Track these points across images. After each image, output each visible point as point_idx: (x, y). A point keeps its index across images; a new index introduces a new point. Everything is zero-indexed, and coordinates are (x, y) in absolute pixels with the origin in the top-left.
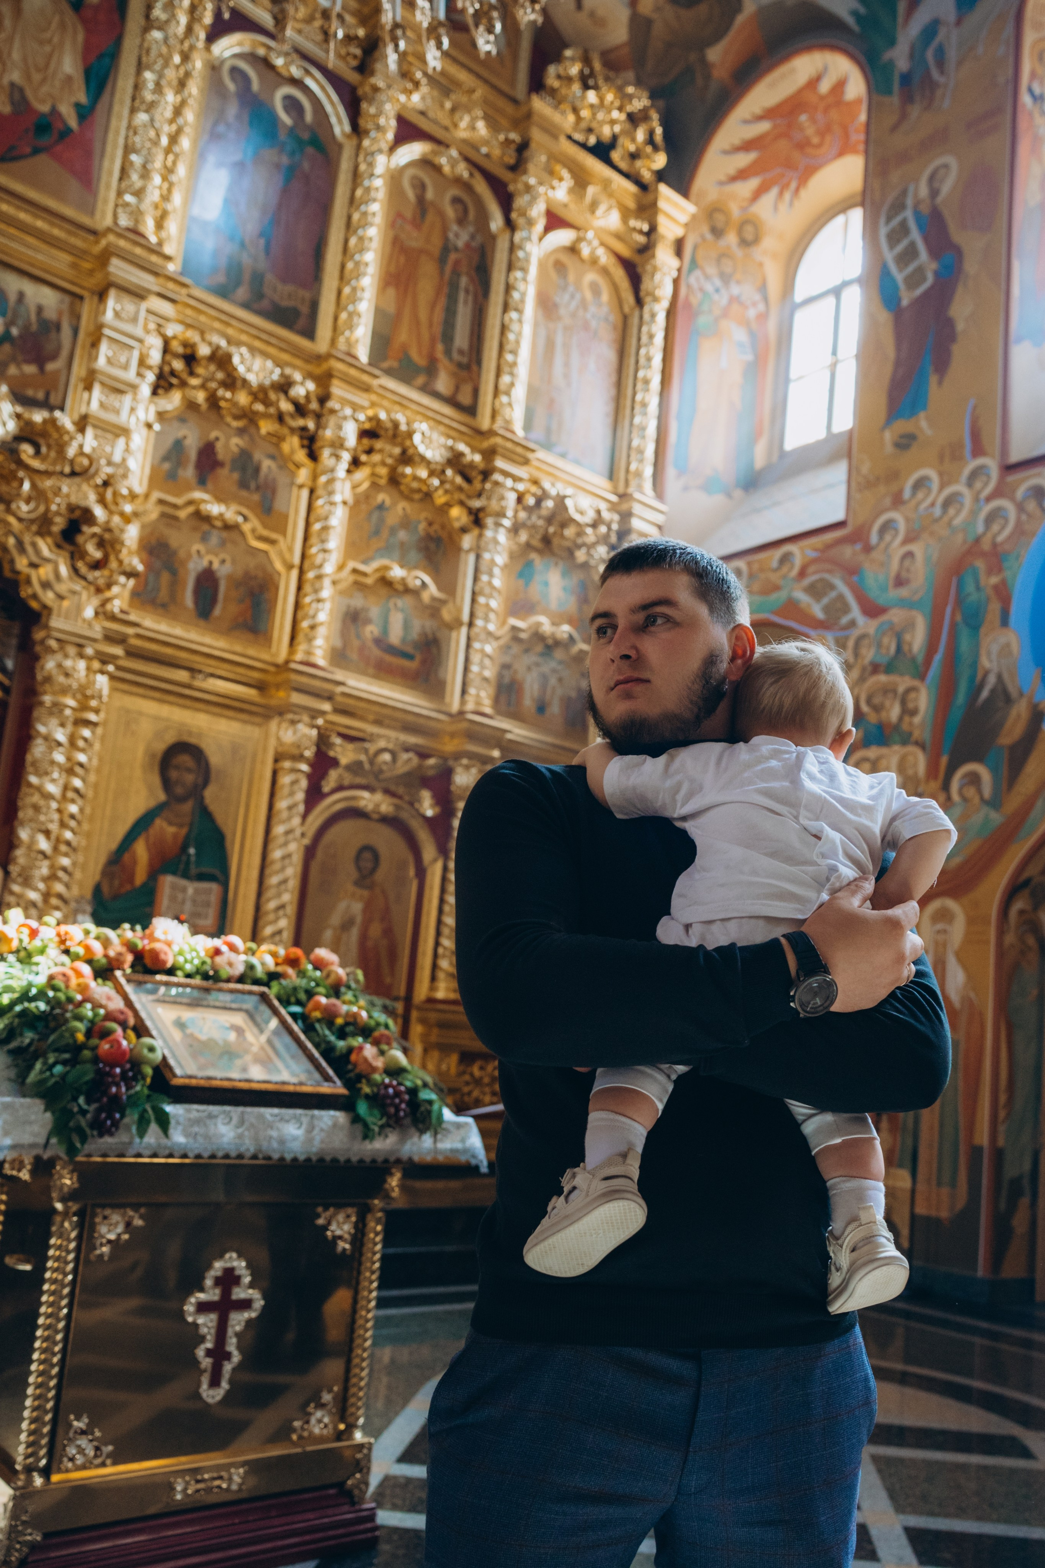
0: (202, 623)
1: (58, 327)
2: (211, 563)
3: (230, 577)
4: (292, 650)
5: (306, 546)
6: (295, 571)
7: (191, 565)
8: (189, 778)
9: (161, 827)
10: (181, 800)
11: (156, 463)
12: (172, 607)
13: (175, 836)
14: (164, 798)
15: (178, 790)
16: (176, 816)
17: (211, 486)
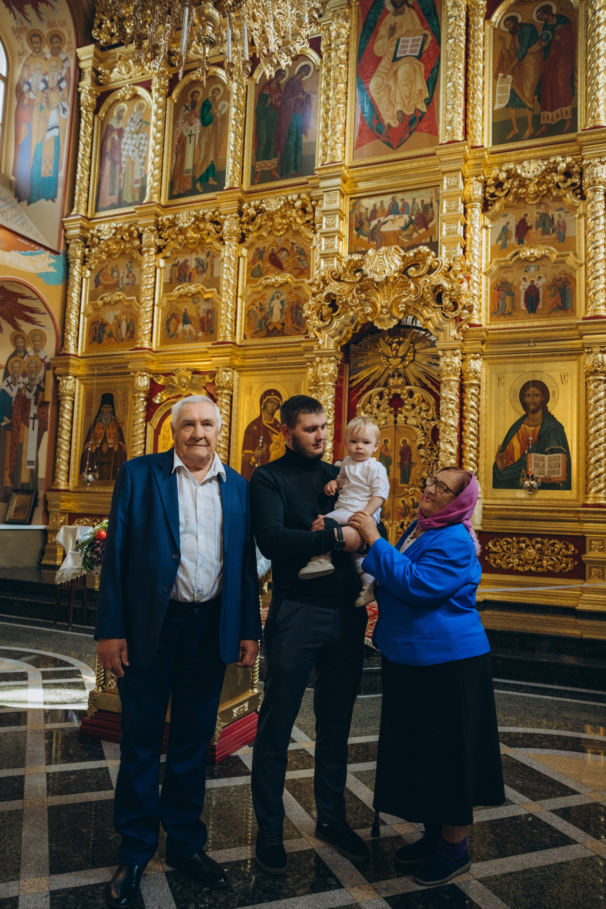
0: (532, 315)
1: (431, 205)
2: (532, 281)
4: (586, 312)
5: (586, 249)
6: (584, 267)
7: (521, 287)
8: (538, 399)
9: (525, 428)
10: (534, 412)
11: (494, 244)
12: (514, 313)
13: (533, 432)
14: (524, 413)
15: (532, 407)
16: (533, 421)
17: (525, 242)
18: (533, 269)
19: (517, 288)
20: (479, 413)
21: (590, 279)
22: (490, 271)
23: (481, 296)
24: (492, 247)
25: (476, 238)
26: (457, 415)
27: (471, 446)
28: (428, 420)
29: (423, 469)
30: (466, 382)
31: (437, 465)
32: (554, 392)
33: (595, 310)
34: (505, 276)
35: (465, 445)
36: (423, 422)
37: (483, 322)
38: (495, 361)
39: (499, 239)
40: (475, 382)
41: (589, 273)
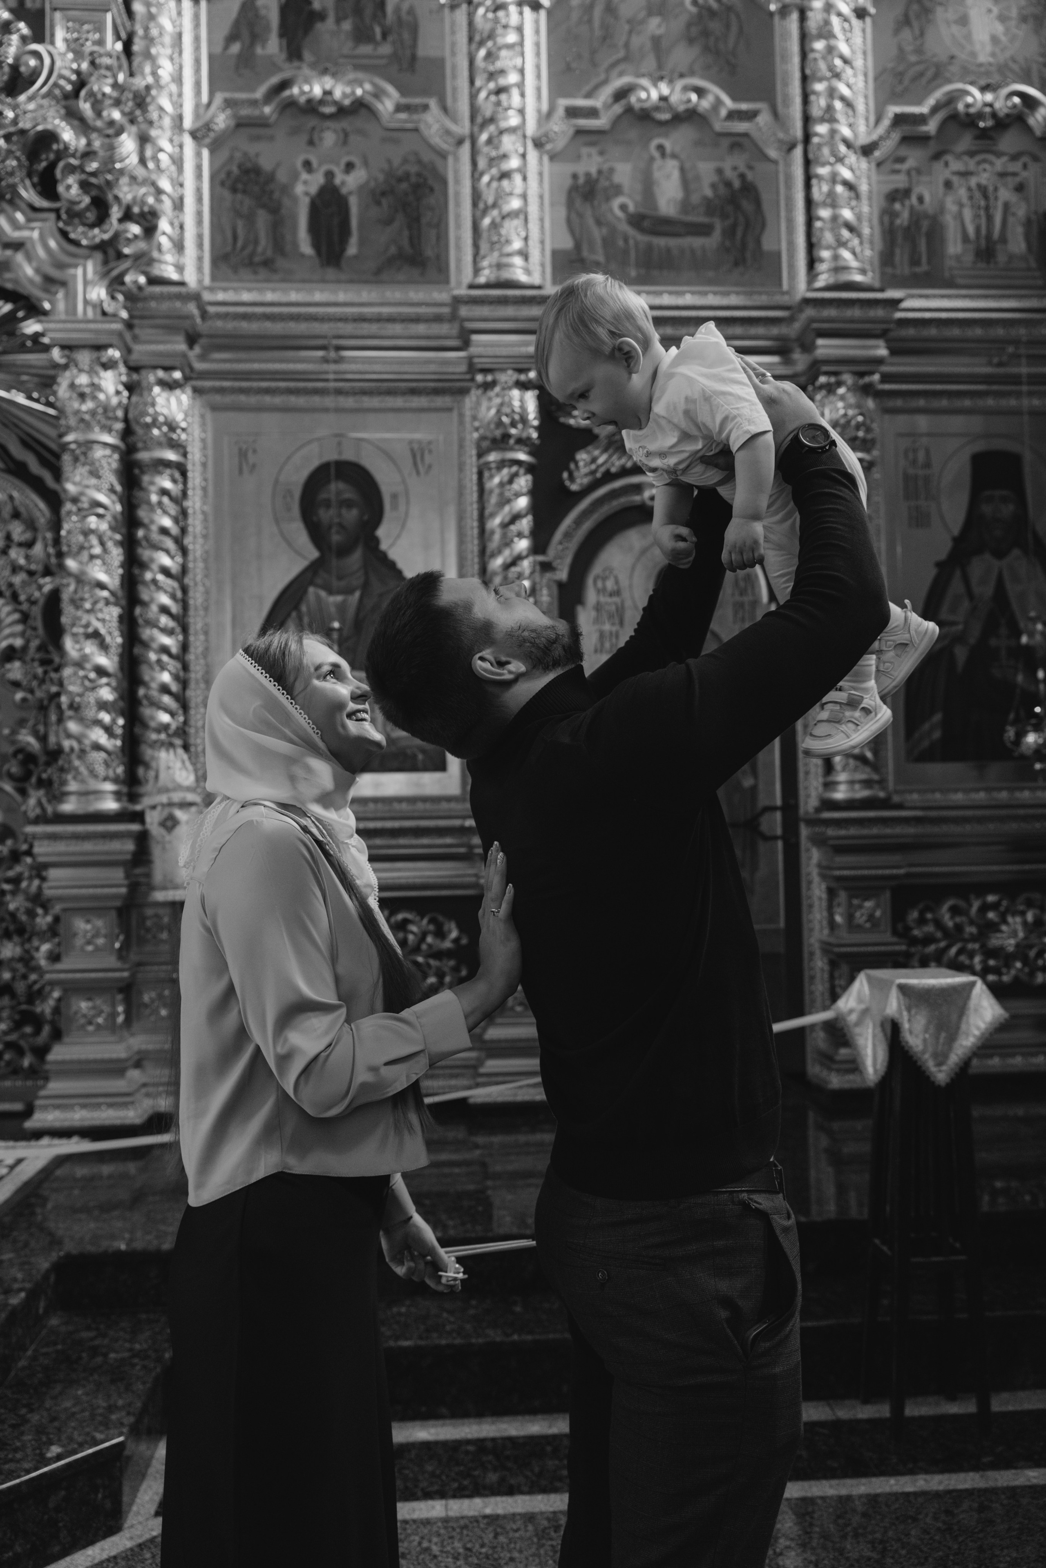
0: (331, 273)
2: (329, 175)
3: (361, 188)
4: (477, 271)
5: (473, 96)
6: (467, 146)
7: (299, 189)
8: (351, 515)
9: (318, 598)
10: (344, 551)
11: (218, 49)
12: (281, 262)
13: (341, 608)
14: (314, 554)
15: (336, 538)
16: (340, 578)
17: (307, 55)
18: (329, 138)
19: (286, 189)
20: (184, 551)
21: (486, 179)
22: (207, 127)
23: (181, 199)
24: (211, 57)
25: (165, 22)
26: (117, 554)
27: (165, 650)
28: (31, 573)
29: (22, 723)
30: (143, 456)
31: (59, 706)
32: (394, 496)
33: (499, 266)
34: (252, 149)
35: (146, 645)
36: (18, 579)
37: (191, 277)
38: (228, 399)
39: (232, 38)
40: (171, 456)
41: (482, 163)
